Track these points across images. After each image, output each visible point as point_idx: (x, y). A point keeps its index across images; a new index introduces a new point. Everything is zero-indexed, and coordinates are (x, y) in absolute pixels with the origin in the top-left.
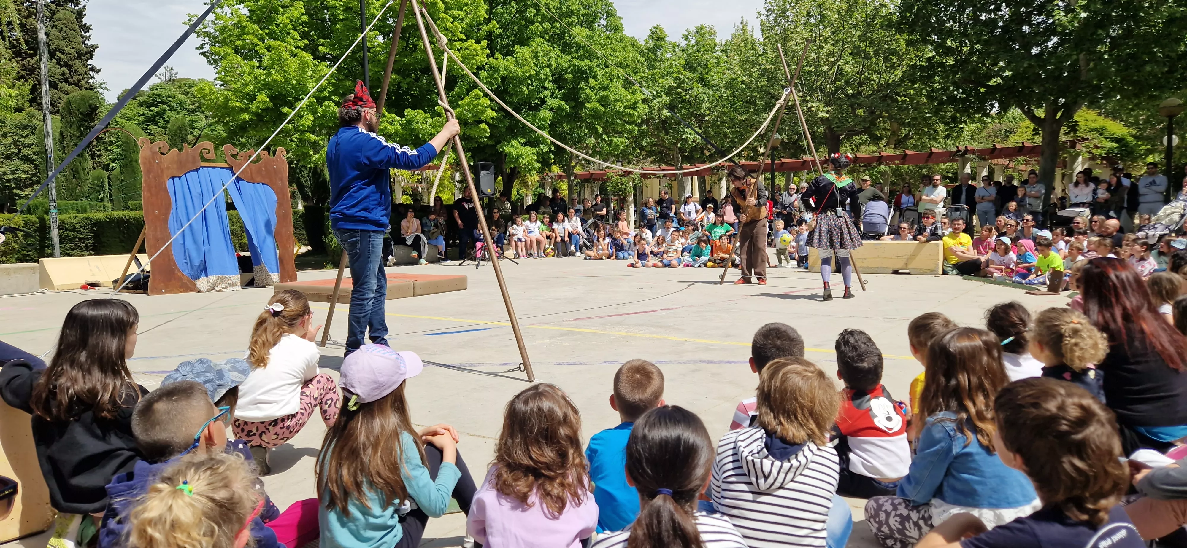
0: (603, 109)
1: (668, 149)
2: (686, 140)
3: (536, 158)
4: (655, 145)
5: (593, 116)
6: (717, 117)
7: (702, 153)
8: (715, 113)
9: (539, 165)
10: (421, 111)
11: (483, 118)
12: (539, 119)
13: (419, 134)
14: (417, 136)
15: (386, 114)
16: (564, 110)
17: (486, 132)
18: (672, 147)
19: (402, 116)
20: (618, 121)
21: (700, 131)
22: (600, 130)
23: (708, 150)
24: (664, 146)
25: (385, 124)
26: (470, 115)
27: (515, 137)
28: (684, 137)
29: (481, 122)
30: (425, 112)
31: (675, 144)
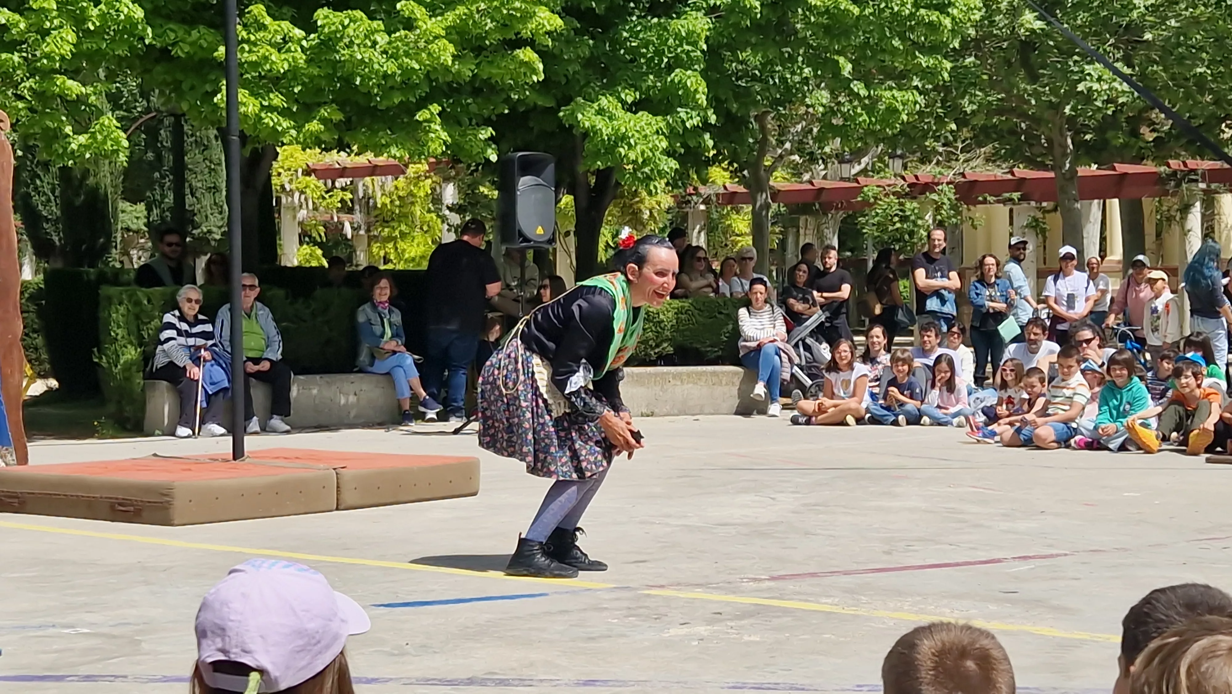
0: (856, 11)
1: (1035, 120)
2: (1088, 97)
3: (664, 144)
4: (1000, 112)
5: (827, 30)
6: (1179, 32)
7: (1135, 134)
8: (1173, 23)
9: (674, 164)
10: (359, 14)
11: (526, 33)
12: (677, 36)
13: (353, 75)
14: (348, 80)
15: (268, 20)
16: (748, 11)
17: (534, 71)
18: (1047, 115)
19: (310, 27)
20: (896, 43)
21: (1127, 71)
22: (847, 68)
23: (1151, 123)
24: (1024, 116)
25: (264, 50)
26: (490, 25)
27: (610, 88)
28: (1081, 87)
29: (520, 43)
30: (372, 17)
31: (1057, 108)
